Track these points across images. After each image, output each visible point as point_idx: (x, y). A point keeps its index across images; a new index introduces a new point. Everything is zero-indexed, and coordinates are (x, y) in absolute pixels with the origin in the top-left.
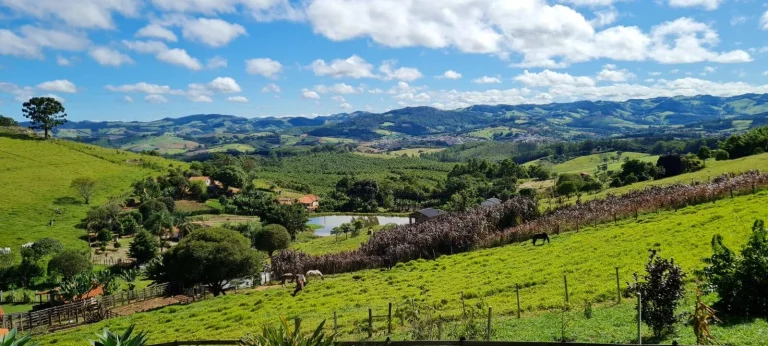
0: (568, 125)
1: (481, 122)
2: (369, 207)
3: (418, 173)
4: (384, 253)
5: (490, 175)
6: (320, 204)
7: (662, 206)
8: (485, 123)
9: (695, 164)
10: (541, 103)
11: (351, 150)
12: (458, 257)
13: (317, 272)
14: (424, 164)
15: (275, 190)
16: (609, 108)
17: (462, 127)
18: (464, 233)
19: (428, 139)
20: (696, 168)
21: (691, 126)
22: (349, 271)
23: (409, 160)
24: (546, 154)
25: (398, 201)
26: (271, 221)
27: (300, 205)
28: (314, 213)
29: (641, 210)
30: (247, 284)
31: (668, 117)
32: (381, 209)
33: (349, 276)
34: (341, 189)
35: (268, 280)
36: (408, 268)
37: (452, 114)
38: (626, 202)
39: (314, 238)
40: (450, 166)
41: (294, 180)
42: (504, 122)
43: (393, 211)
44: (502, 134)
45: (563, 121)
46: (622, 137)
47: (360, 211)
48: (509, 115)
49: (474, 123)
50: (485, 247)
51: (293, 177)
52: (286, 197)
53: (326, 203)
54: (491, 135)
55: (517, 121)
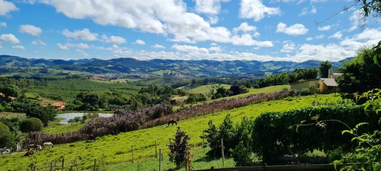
0: (198, 71)
1: (158, 67)
2: (94, 108)
3: (125, 91)
4: (91, 132)
5: (159, 93)
6: (66, 107)
7: (224, 108)
8: (160, 68)
9: (245, 90)
10: (186, 60)
11: (89, 78)
12: (128, 133)
13: (50, 143)
14: (128, 87)
15: (39, 99)
16: (216, 63)
17: (148, 69)
18: (133, 121)
19: (131, 74)
20: (244, 92)
21: (249, 74)
22: (69, 142)
23: (121, 85)
24: (187, 84)
25: (110, 105)
26: (32, 116)
27: (52, 107)
28: (61, 111)
29: (215, 110)
30: (7, 151)
31: (240, 69)
32: (100, 109)
33: (68, 145)
34: (79, 98)
35: (20, 149)
36: (102, 140)
37: (144, 63)
38: (211, 106)
39: (59, 125)
40: (140, 88)
41: (53, 94)
42: (168, 68)
43: (107, 110)
44: (167, 73)
45: (195, 69)
46: (221, 77)
47: (88, 111)
48: (171, 65)
49: (154, 68)
50: (143, 128)
51: (54, 92)
52: (45, 102)
53: (69, 106)
54: (162, 74)
55: (175, 68)
